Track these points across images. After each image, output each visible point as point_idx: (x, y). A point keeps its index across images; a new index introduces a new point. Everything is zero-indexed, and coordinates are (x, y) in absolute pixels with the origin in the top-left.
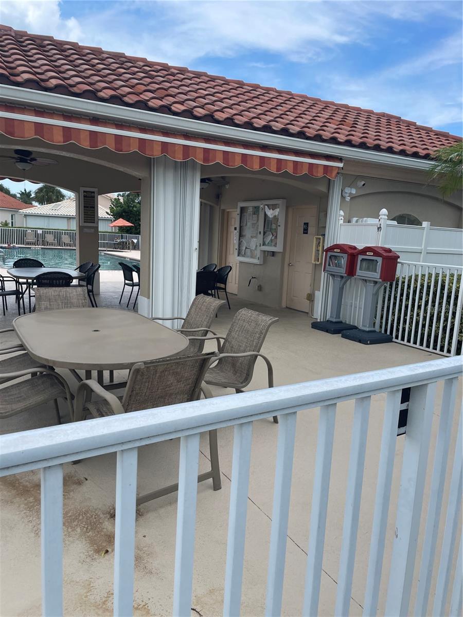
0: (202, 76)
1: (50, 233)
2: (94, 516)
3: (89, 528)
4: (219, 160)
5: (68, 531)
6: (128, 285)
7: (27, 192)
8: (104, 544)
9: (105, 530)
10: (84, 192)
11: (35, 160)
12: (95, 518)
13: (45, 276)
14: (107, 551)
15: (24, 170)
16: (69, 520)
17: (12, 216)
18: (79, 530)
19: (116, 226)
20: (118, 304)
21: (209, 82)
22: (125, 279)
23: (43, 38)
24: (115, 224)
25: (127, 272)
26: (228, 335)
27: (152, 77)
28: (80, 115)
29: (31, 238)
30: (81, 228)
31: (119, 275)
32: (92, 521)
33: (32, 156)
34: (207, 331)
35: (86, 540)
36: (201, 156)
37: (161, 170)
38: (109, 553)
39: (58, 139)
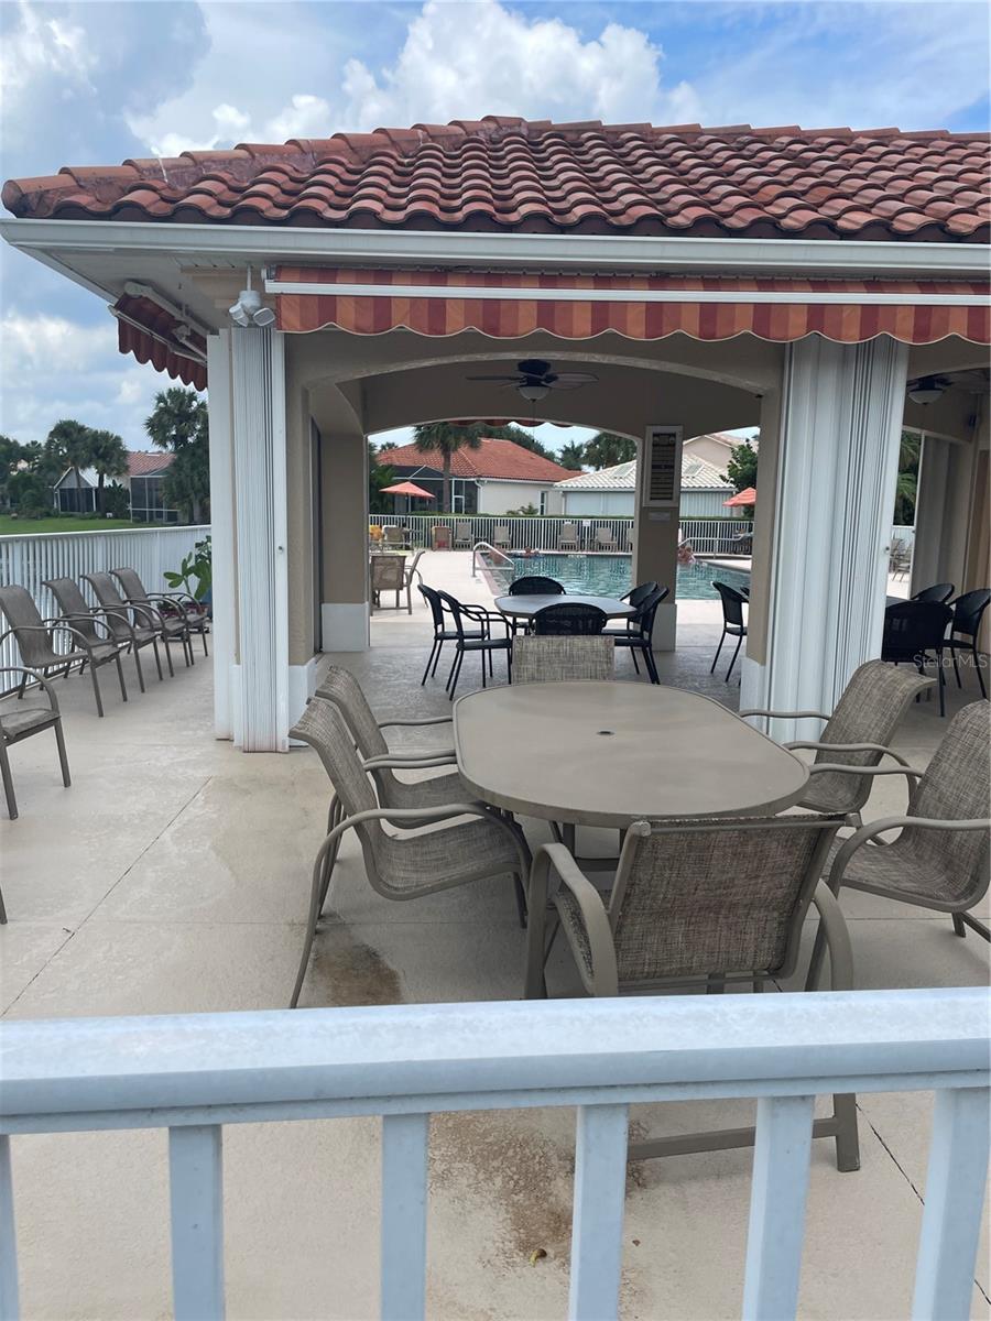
0: (936, 139)
1: (605, 525)
2: (537, 1157)
3: (522, 1183)
4: (959, 330)
5: (476, 1177)
6: (731, 632)
7: (576, 446)
8: (543, 1234)
9: (552, 1199)
10: (655, 435)
11: (555, 378)
12: (540, 1163)
13: (554, 612)
14: (543, 1254)
15: (534, 400)
16: (485, 1153)
17: (543, 495)
18: (498, 1181)
19: (739, 505)
20: (709, 674)
21: (950, 152)
22: (727, 618)
23: (579, 129)
24: (737, 499)
25: (731, 604)
26: (932, 767)
27: (807, 163)
28: (629, 272)
29: (569, 537)
30: (643, 512)
31: (713, 610)
32: (532, 1170)
33: (550, 372)
34: (880, 754)
35: (507, 1212)
36: (910, 325)
37: (808, 370)
38: (547, 1259)
39: (582, 328)
